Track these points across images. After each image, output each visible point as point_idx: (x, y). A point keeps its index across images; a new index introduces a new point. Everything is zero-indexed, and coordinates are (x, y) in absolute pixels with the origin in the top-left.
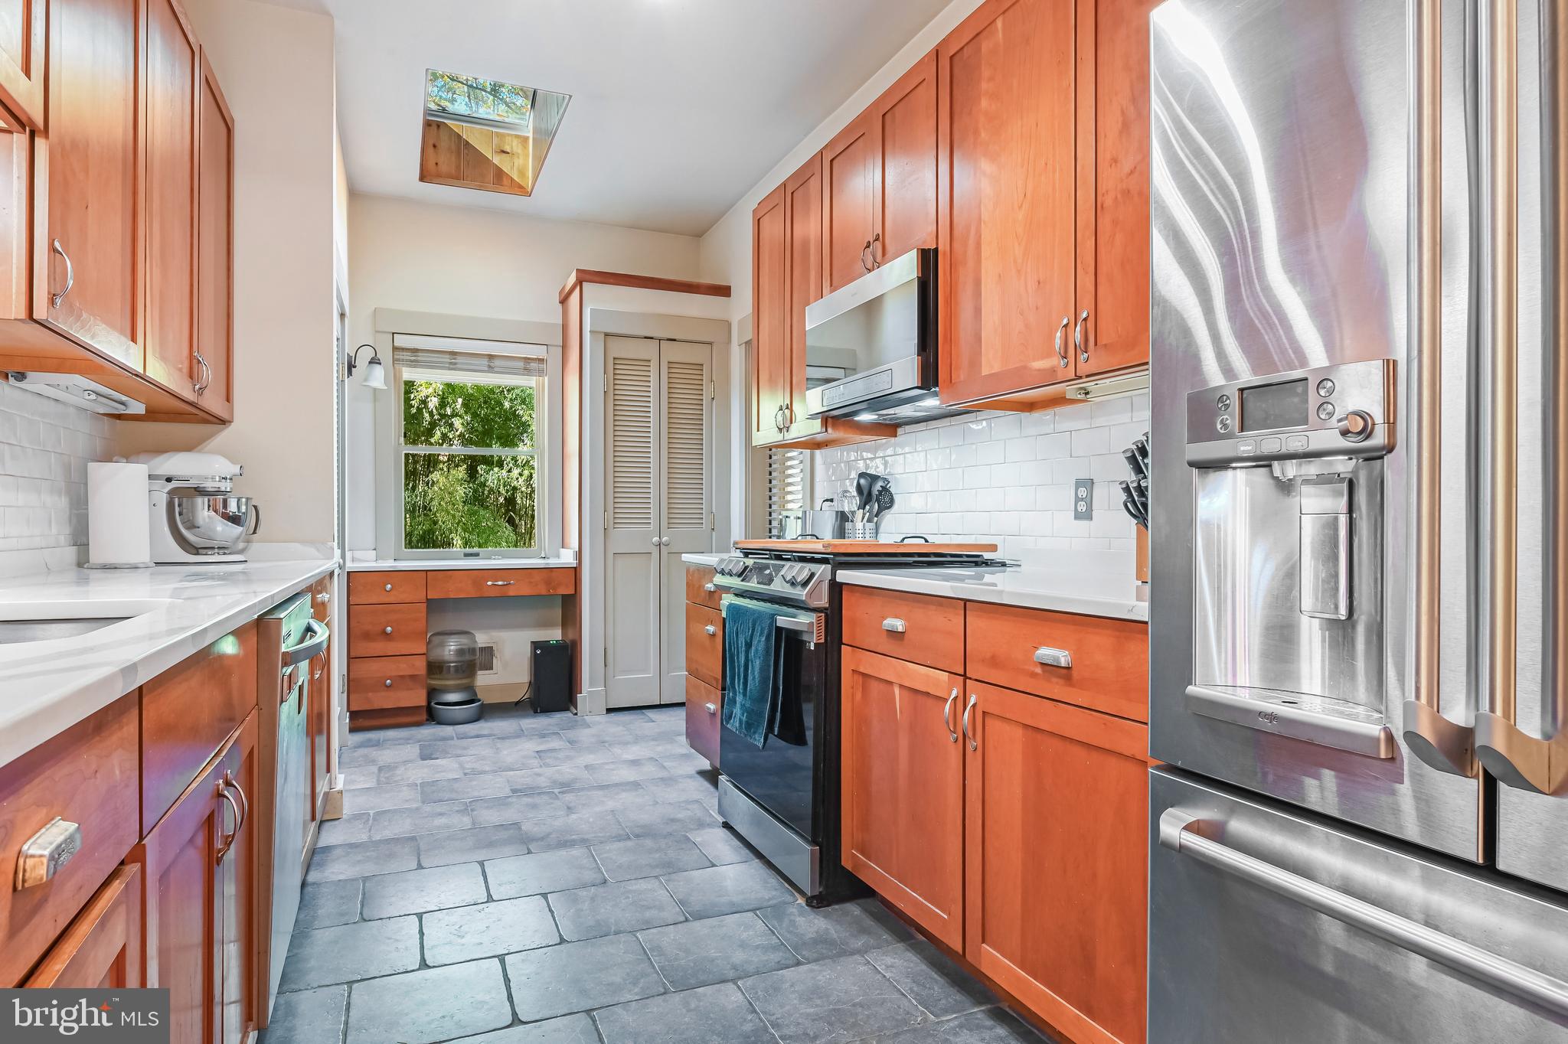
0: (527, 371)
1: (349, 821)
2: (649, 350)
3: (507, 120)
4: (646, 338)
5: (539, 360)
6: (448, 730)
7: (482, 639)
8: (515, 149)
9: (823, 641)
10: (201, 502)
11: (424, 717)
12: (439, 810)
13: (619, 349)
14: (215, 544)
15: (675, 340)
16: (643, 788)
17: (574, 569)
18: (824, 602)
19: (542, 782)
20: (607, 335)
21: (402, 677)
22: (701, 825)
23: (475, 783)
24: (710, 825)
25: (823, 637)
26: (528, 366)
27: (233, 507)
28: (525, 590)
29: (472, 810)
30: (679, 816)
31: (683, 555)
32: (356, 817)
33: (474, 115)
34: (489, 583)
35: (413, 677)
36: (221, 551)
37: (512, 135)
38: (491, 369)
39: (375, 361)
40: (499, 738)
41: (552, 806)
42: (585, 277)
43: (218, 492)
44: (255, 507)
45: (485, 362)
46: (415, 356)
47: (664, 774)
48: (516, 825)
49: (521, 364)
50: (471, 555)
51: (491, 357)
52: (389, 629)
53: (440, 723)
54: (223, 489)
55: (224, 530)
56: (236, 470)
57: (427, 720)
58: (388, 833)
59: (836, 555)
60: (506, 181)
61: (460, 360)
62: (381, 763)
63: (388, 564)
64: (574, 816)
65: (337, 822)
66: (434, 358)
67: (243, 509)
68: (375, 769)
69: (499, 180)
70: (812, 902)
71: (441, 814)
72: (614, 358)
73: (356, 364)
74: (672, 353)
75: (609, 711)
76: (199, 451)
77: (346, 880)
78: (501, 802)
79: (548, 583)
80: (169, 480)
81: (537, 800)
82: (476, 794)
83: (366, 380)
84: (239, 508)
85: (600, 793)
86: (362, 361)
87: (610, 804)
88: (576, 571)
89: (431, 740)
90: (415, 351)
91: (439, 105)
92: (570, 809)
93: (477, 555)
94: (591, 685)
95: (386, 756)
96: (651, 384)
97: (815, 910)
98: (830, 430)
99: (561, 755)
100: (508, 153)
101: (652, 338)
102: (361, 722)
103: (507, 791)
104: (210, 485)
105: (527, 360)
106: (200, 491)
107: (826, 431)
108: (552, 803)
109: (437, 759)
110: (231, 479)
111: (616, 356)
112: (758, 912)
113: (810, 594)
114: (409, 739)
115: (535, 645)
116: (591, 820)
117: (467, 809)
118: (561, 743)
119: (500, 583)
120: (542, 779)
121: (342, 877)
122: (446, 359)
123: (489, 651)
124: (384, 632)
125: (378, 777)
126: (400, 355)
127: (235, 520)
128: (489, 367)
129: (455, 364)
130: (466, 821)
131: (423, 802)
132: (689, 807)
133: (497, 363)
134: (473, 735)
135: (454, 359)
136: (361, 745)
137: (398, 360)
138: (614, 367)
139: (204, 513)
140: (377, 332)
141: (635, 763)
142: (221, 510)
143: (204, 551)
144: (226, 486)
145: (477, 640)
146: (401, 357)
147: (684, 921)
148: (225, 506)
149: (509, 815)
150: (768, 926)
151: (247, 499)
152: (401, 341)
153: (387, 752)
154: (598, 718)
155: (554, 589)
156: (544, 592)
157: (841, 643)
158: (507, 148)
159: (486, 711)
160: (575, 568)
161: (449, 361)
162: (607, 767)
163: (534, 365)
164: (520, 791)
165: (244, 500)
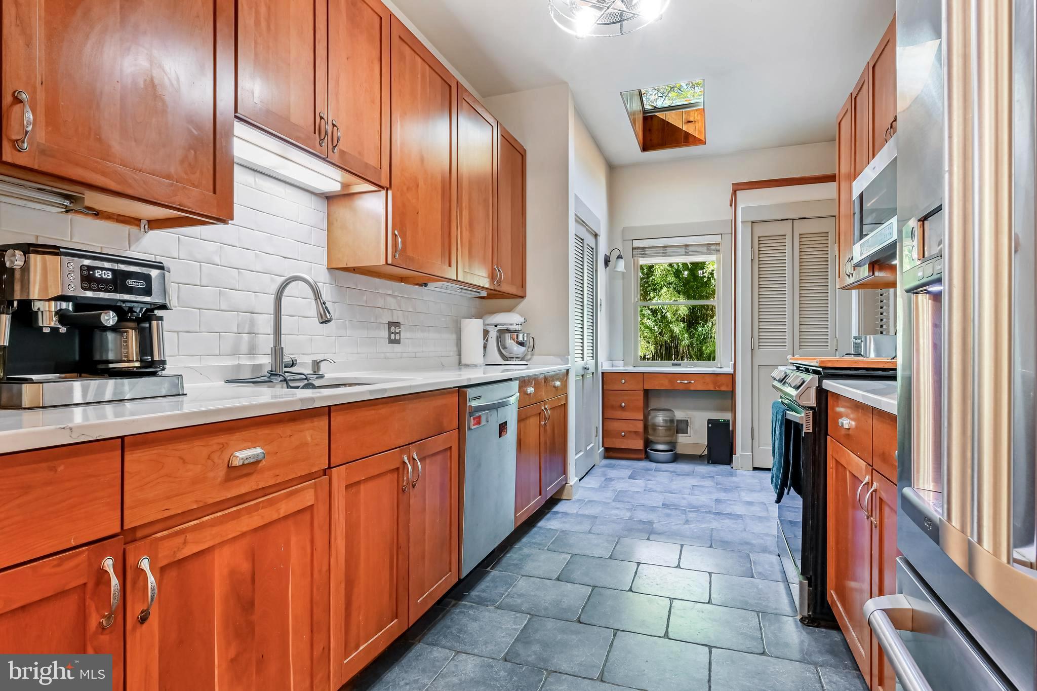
0: (709, 252)
1: (574, 502)
2: (786, 228)
3: (692, 102)
4: (782, 220)
5: (717, 244)
6: (653, 465)
7: (679, 415)
8: (696, 118)
9: (811, 431)
10: (508, 336)
11: (643, 456)
12: (618, 506)
13: (760, 230)
14: (514, 356)
15: (805, 218)
16: (742, 520)
17: (731, 375)
18: (812, 402)
19: (684, 503)
20: (753, 222)
21: (630, 432)
22: (765, 550)
23: (646, 496)
24: (770, 553)
25: (811, 428)
26: (709, 248)
27: (521, 338)
28: (700, 387)
29: (635, 510)
30: (754, 542)
31: (779, 367)
32: (578, 501)
33: (672, 105)
34: (679, 381)
35: (636, 433)
36: (517, 359)
37: (694, 110)
38: (687, 253)
39: (620, 257)
40: (677, 474)
41: (679, 517)
42: (738, 188)
43: (516, 331)
44: (533, 338)
45: (683, 249)
46: (645, 251)
47: (764, 514)
48: (651, 523)
49: (705, 248)
50: (676, 365)
51: (687, 246)
52: (623, 404)
53: (651, 461)
54: (517, 330)
55: (518, 350)
56: (522, 320)
57: (645, 458)
58: (586, 512)
59: (824, 368)
60: (691, 140)
61: (668, 250)
62: (608, 477)
63: (631, 369)
64: (687, 526)
65: (568, 501)
66: (654, 251)
67: (525, 339)
68: (603, 479)
69: (686, 139)
70: (805, 621)
71: (618, 508)
72: (759, 237)
73: (611, 260)
74: (801, 227)
75: (755, 469)
76: (513, 312)
77: (553, 529)
78: (653, 509)
79: (715, 383)
80: (496, 326)
81: (673, 512)
82: (642, 502)
83: (615, 268)
84: (523, 338)
85: (712, 516)
86: (613, 259)
87: (715, 525)
88: (733, 376)
89: (640, 469)
90: (644, 248)
91: (652, 106)
92: (687, 522)
93: (680, 365)
94: (743, 450)
95: (612, 473)
96: (786, 251)
97: (805, 626)
98: (877, 274)
99: (706, 490)
100: (692, 122)
101: (787, 220)
102: (611, 454)
103: (660, 504)
104: (512, 328)
105: (709, 245)
106: (508, 331)
107: (873, 274)
108: (679, 516)
109: (636, 479)
110: (521, 325)
111: (761, 235)
112: (760, 614)
113: (800, 396)
114: (630, 467)
115: (710, 421)
116: (695, 530)
117: (632, 509)
118: (712, 483)
119: (686, 382)
120: (685, 501)
121: (552, 527)
122: (661, 250)
123: (686, 422)
124: (621, 406)
125: (602, 483)
126: (636, 252)
127: (521, 344)
128: (686, 252)
129: (666, 253)
130: (628, 514)
131: (613, 501)
132: (765, 538)
133: (690, 249)
134: (664, 470)
135: (666, 250)
136: (606, 466)
137: (635, 255)
138: (760, 244)
139: (509, 342)
140: (624, 240)
141: (750, 503)
142: (516, 340)
143: (510, 359)
144: (519, 328)
145: (675, 414)
146: (637, 253)
147: (706, 603)
148: (517, 338)
149: (652, 517)
150: (760, 624)
151: (527, 334)
152: (636, 244)
153: (614, 471)
154: (745, 472)
155: (719, 387)
156: (712, 389)
157: (826, 434)
158: (692, 119)
159: (677, 458)
160: (733, 374)
161: (662, 251)
162: (729, 502)
163: (713, 248)
164: (667, 505)
165: (526, 335)
